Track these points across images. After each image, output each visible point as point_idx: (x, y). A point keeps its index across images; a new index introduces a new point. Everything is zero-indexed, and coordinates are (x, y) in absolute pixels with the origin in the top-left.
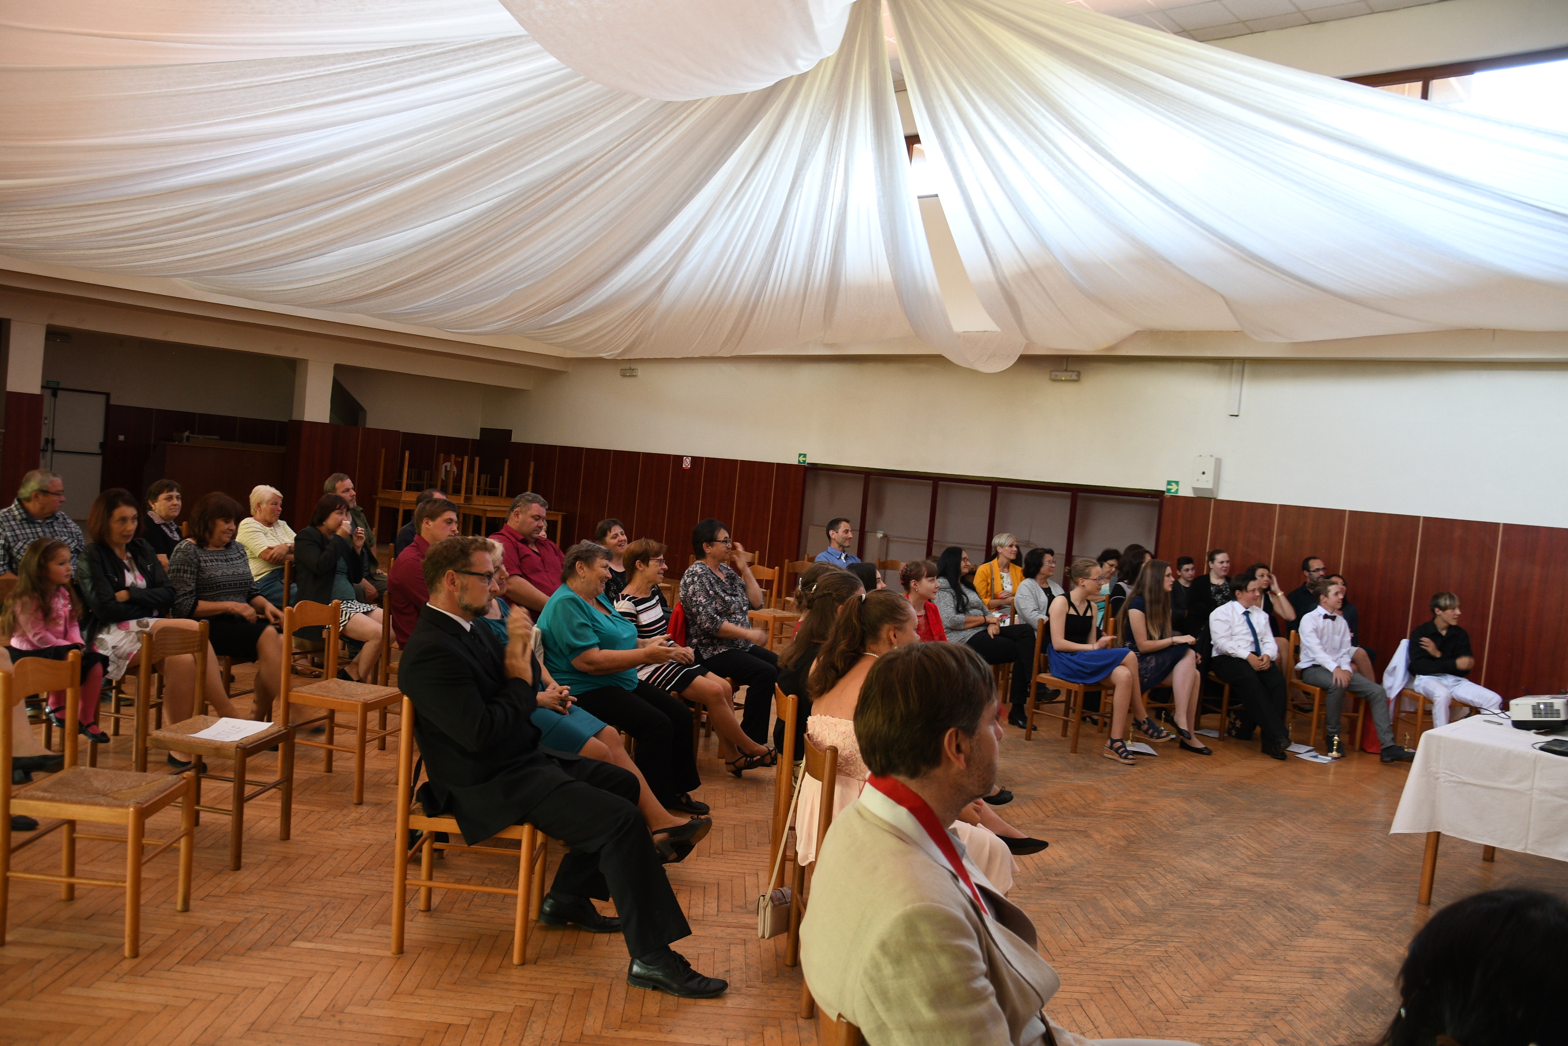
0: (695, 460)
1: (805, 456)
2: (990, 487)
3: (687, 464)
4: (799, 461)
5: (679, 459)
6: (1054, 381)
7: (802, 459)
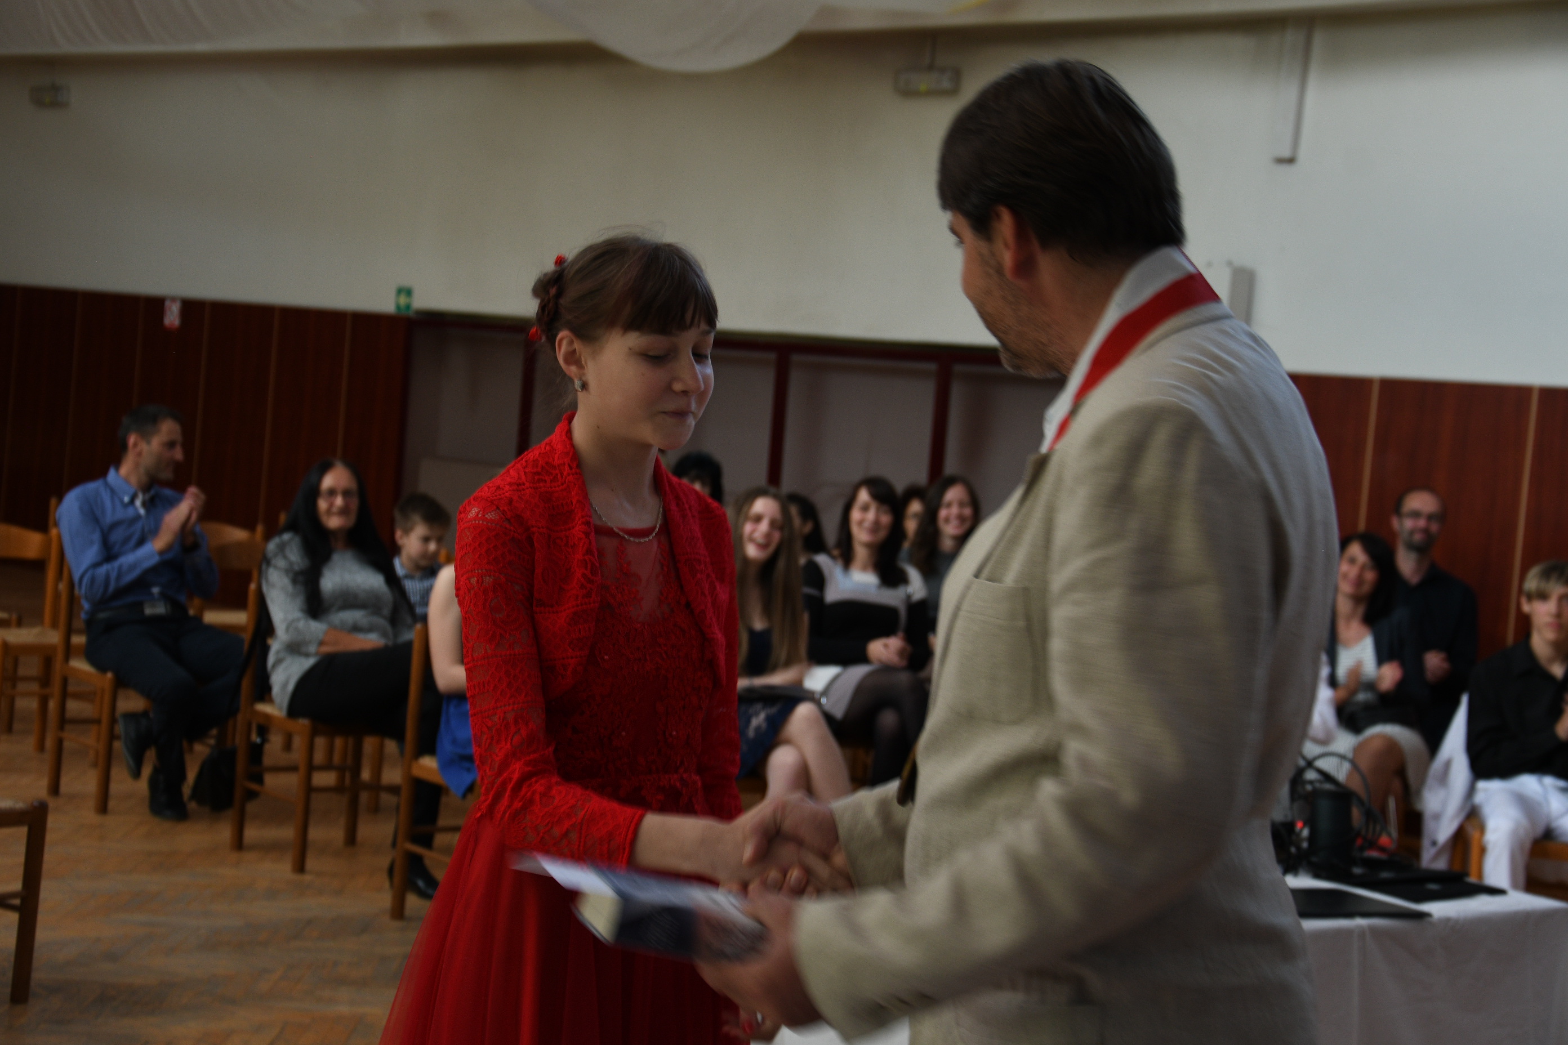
0: (191, 307)
1: (408, 292)
2: (772, 356)
3: (172, 317)
4: (398, 307)
5: (156, 305)
6: (908, 93)
7: (403, 300)
